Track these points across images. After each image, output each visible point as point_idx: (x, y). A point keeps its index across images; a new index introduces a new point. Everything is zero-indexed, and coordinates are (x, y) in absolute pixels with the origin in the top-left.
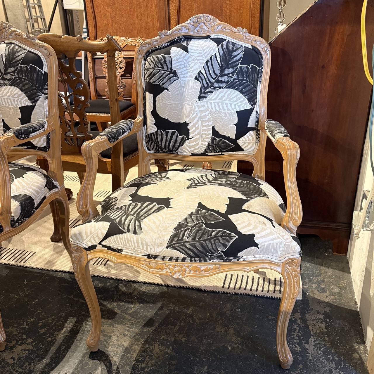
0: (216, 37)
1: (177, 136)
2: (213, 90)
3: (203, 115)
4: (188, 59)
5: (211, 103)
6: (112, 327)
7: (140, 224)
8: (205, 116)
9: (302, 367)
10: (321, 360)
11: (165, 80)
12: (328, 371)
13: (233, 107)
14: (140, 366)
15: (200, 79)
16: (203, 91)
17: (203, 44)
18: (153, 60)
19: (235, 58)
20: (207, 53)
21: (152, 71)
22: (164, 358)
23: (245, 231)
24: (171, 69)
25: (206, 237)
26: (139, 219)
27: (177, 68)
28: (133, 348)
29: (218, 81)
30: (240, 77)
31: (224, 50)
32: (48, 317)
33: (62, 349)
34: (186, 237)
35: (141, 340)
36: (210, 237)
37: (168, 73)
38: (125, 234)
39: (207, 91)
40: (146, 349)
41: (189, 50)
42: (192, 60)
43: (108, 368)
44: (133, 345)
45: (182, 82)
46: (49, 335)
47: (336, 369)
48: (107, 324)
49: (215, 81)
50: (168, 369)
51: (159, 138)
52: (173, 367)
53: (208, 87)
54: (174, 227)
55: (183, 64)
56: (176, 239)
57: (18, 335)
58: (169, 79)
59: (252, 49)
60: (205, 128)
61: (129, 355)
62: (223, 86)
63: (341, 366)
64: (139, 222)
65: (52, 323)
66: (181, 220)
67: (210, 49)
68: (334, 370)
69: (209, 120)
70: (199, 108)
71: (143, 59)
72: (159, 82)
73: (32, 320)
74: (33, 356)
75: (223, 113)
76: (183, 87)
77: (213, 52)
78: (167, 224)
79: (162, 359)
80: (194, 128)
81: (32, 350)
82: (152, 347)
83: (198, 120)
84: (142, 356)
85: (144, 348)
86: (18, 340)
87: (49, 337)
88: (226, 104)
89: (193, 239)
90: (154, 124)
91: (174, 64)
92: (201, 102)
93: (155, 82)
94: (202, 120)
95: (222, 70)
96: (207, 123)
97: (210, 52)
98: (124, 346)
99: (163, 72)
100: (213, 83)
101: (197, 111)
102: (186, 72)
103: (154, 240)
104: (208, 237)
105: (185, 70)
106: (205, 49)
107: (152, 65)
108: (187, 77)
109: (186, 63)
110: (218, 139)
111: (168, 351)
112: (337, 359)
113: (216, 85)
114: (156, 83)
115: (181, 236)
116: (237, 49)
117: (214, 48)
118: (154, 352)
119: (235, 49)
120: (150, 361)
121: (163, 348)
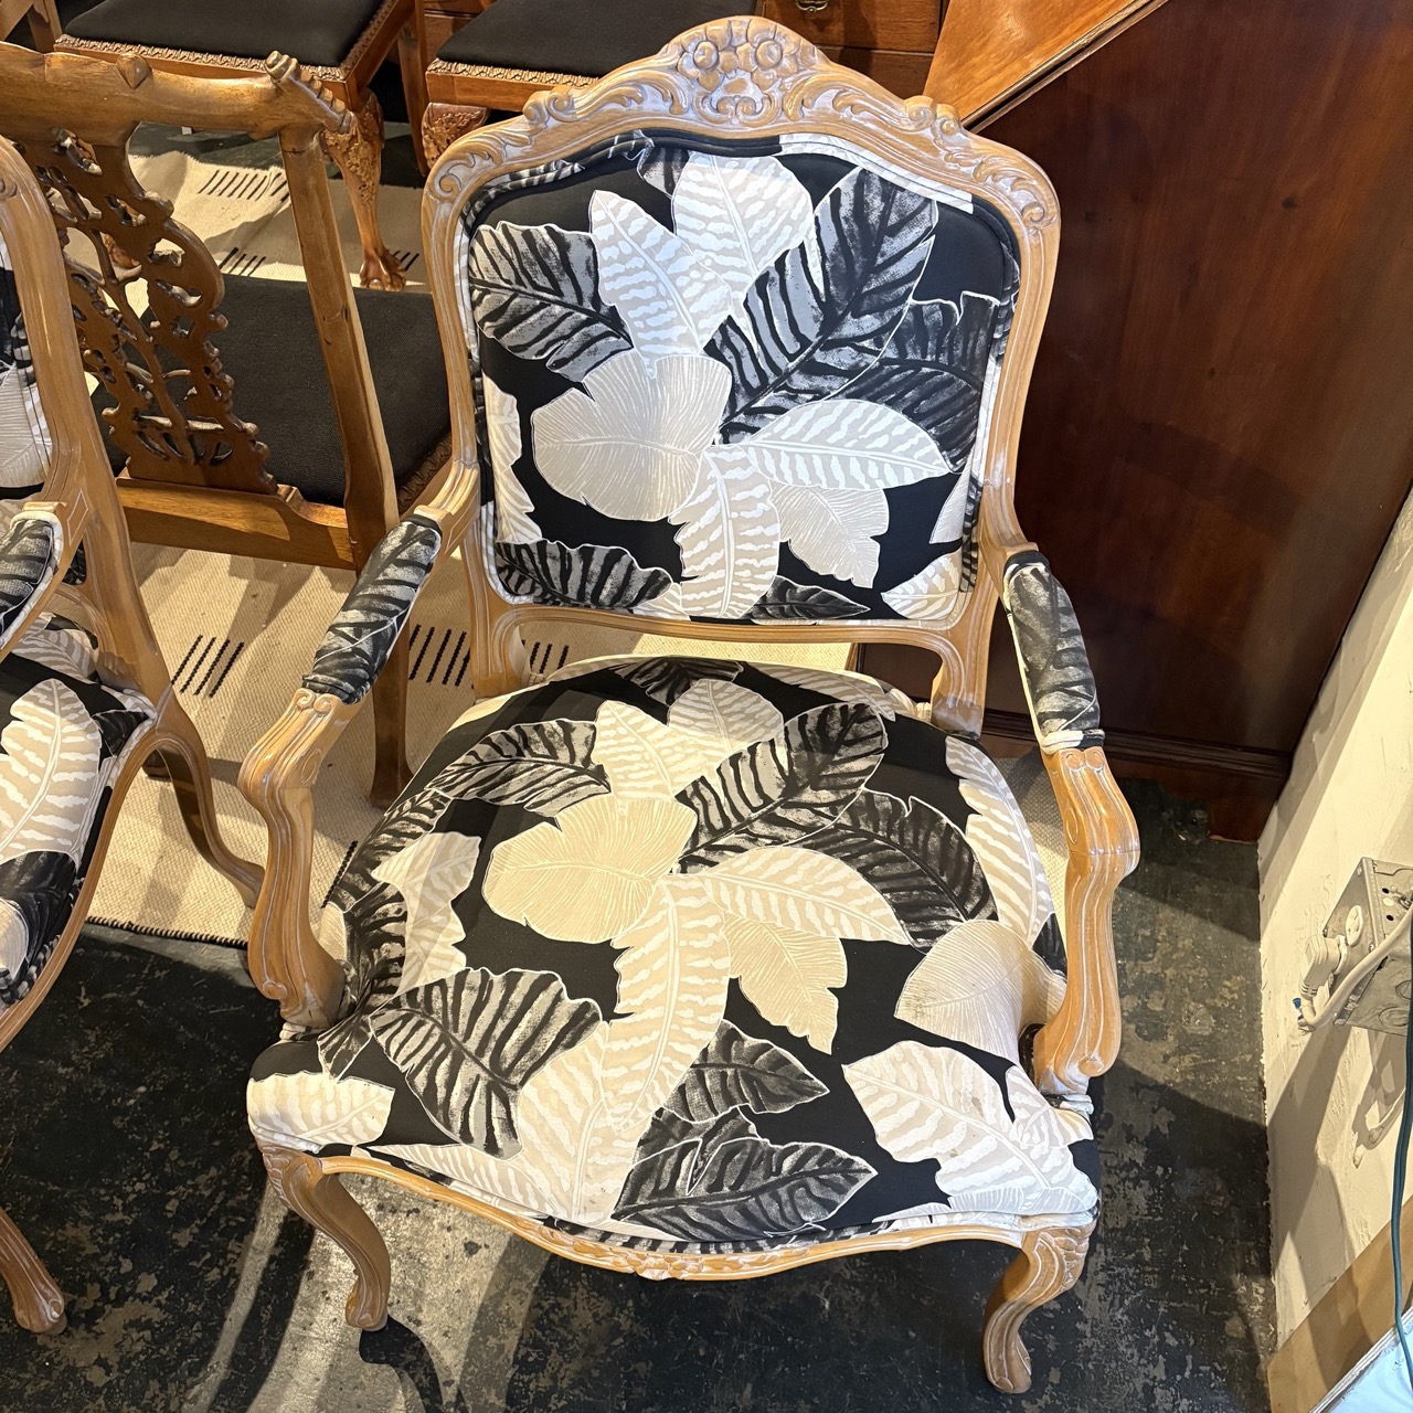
0: (809, 149)
1: (631, 568)
2: (786, 403)
3: (739, 497)
4: (671, 261)
5: (776, 455)
7: (509, 1113)
8: (751, 501)
9: (1056, 1382)
10: (1122, 1349)
11: (568, 348)
12: (1141, 1395)
13: (873, 471)
14: (532, 1386)
15: (727, 353)
16: (742, 403)
17: (742, 188)
18: (507, 248)
19: (892, 269)
20: (765, 237)
21: (506, 298)
22: (608, 1352)
23: (903, 1147)
24: (596, 300)
25: (758, 1179)
26: (501, 1086)
27: (622, 298)
28: (503, 1308)
29: (811, 368)
30: (909, 350)
31: (845, 226)
32: (195, 1173)
33: (265, 1317)
34: (685, 1179)
35: (529, 1272)
36: (773, 1179)
37: (584, 317)
38: (454, 1148)
39: (759, 404)
40: (547, 1313)
41: (678, 218)
42: (691, 267)
43: (427, 1396)
44: (501, 1294)
45: (646, 361)
46: (208, 1255)
47: (1166, 1385)
49: (798, 367)
50: (626, 1397)
51: (554, 568)
52: (640, 1390)
53: (764, 387)
54: (641, 1136)
55: (650, 283)
56: (648, 1188)
57: (102, 1259)
58: (586, 345)
59: (976, 216)
60: (748, 547)
61: (492, 1341)
62: (831, 389)
63: (1182, 1375)
64: (505, 1102)
65: (212, 1197)
66: (663, 1098)
67: (775, 220)
68: (1158, 1392)
69: (766, 519)
70: (723, 466)
71: (460, 226)
72: (541, 352)
73: (139, 1186)
74: (171, 1349)
75: (829, 494)
76: (653, 383)
77: (792, 235)
78: (610, 1120)
79: (603, 1357)
80: (702, 546)
81: (161, 1323)
82: (566, 1303)
83: (719, 517)
84: (537, 1344)
85: (542, 1308)
86: (107, 1278)
87: (211, 1264)
88: (844, 461)
89: (710, 1189)
90: (529, 514)
91: (609, 279)
92: (732, 446)
93: (525, 347)
94: (734, 515)
95: (830, 318)
96: (759, 530)
97: (778, 233)
98: (473, 1303)
99: (557, 309)
100: (788, 374)
101: (713, 480)
102: (666, 317)
103: (566, 1186)
104: (766, 1177)
105: (660, 311)
106: (754, 218)
107: (508, 273)
108: (668, 341)
109: (663, 277)
110: (801, 588)
111: (622, 1319)
112: (1172, 1341)
113: (799, 381)
114: (530, 355)
115: (666, 1177)
116: (907, 220)
117: (794, 216)
118: (575, 1323)
119: (894, 219)
120: (565, 1366)
121: (604, 1306)
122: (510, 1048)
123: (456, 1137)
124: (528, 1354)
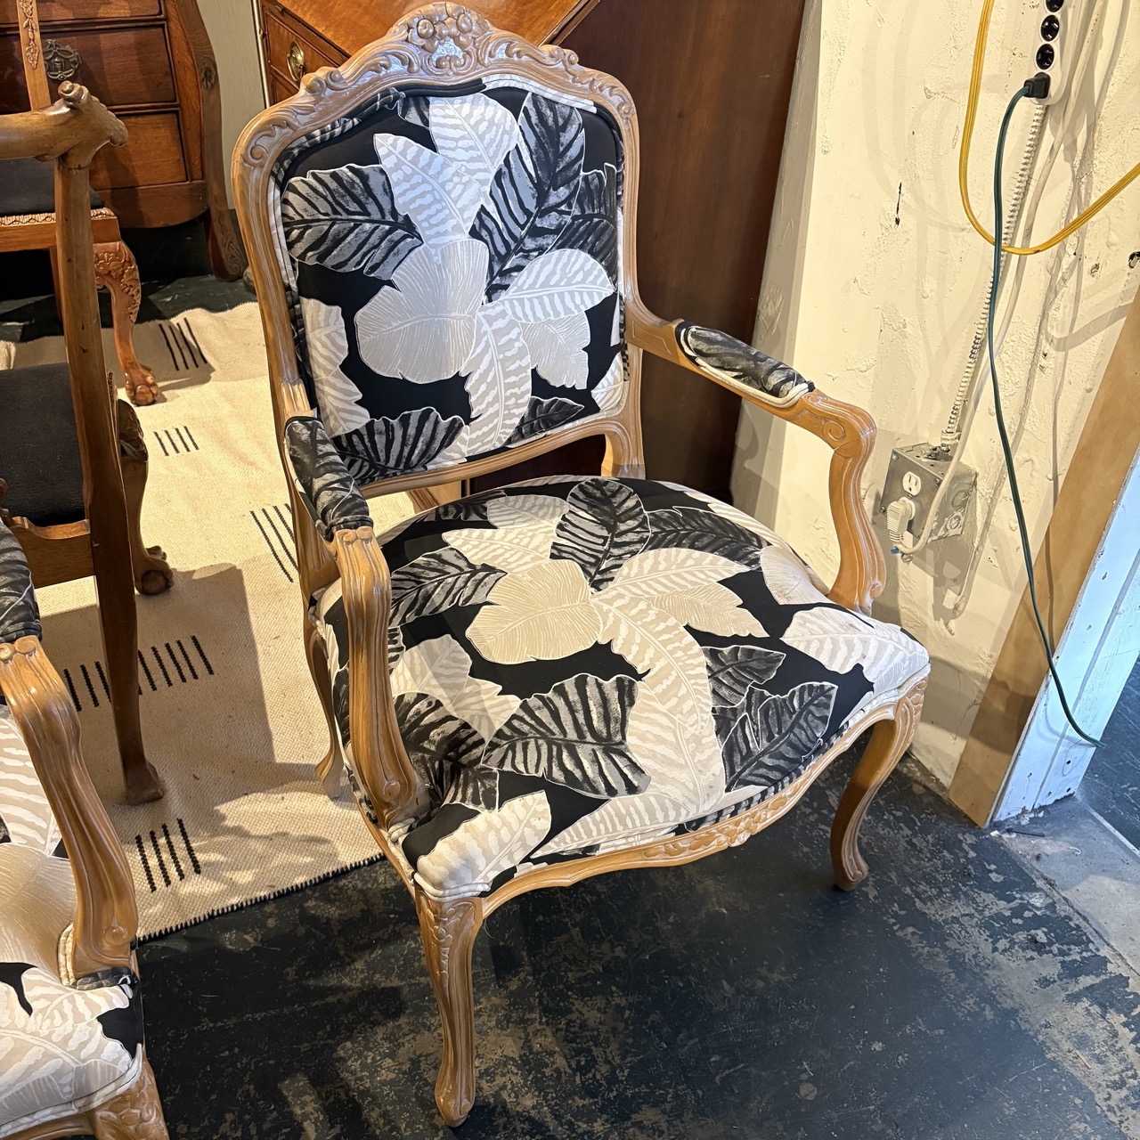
0: (501, 84)
1: (437, 422)
2: (523, 262)
3: (503, 341)
4: (439, 173)
5: (521, 302)
6: (426, 1032)
7: (630, 760)
8: (511, 342)
11: (379, 254)
13: (578, 301)
14: (598, 1077)
15: (484, 233)
16: (497, 268)
17: (470, 115)
18: (320, 189)
19: (569, 154)
20: (494, 145)
21: (326, 228)
22: (627, 1024)
23: (840, 665)
24: (394, 213)
25: (788, 721)
26: (612, 746)
27: (411, 207)
28: (537, 1047)
29: (536, 232)
30: (586, 207)
31: (538, 130)
34: (753, 741)
35: (533, 1016)
36: (794, 716)
37: (387, 227)
38: (607, 806)
39: (507, 267)
40: (567, 1030)
41: (438, 142)
42: (453, 175)
43: (536, 1134)
44: (527, 1041)
45: (433, 252)
47: (915, 835)
48: (404, 1035)
49: (527, 233)
50: (661, 1038)
51: (380, 441)
52: (665, 1030)
53: (508, 255)
54: (714, 729)
55: (429, 192)
56: (737, 758)
58: (391, 250)
59: (598, 114)
60: (512, 379)
61: (548, 1071)
62: (548, 245)
63: (917, 825)
64: (622, 754)
66: (709, 702)
67: (497, 132)
69: (520, 355)
70: (490, 320)
71: (272, 183)
72: (359, 263)
75: (555, 324)
76: (439, 266)
77: (509, 141)
78: (691, 730)
79: (626, 1028)
80: (483, 388)
82: (574, 1016)
83: (492, 362)
84: (578, 1052)
85: (562, 1030)
88: (561, 295)
89: (769, 740)
90: (358, 402)
91: (401, 195)
92: (494, 302)
93: (345, 263)
94: (501, 356)
95: (542, 197)
96: (518, 363)
97: (501, 141)
98: (512, 1059)
99: (368, 226)
100: (522, 240)
101: (486, 332)
102: (442, 216)
103: (691, 786)
104: (791, 717)
105: (439, 211)
106: (484, 133)
107: (324, 206)
108: (445, 233)
109: (437, 186)
110: (546, 401)
111: (617, 1000)
112: (899, 814)
113: (530, 244)
114: (350, 268)
115: (743, 746)
116: (568, 121)
117: (508, 128)
118: (591, 1023)
119: (561, 121)
120: (608, 1051)
121: (600, 1001)
122: (597, 723)
123: (604, 796)
124: (579, 1062)
